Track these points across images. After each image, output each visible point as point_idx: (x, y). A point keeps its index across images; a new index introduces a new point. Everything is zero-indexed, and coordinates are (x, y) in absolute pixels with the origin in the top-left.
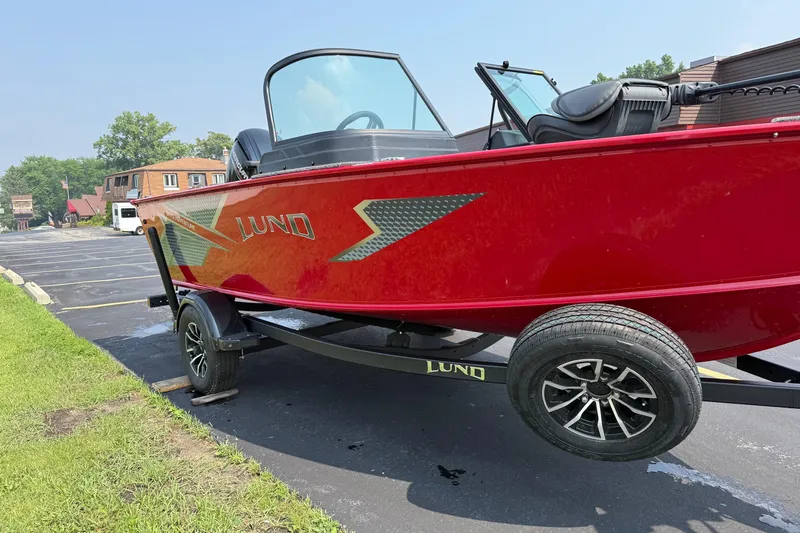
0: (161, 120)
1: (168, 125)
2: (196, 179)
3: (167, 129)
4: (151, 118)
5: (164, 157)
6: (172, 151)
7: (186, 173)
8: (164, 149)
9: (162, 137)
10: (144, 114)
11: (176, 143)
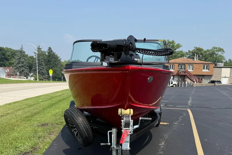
0: (176, 43)
1: (179, 44)
2: (181, 67)
3: (179, 46)
4: (173, 42)
5: (176, 57)
6: (179, 55)
7: (178, 64)
8: (176, 54)
9: (176, 49)
10: (171, 40)
11: (181, 52)
